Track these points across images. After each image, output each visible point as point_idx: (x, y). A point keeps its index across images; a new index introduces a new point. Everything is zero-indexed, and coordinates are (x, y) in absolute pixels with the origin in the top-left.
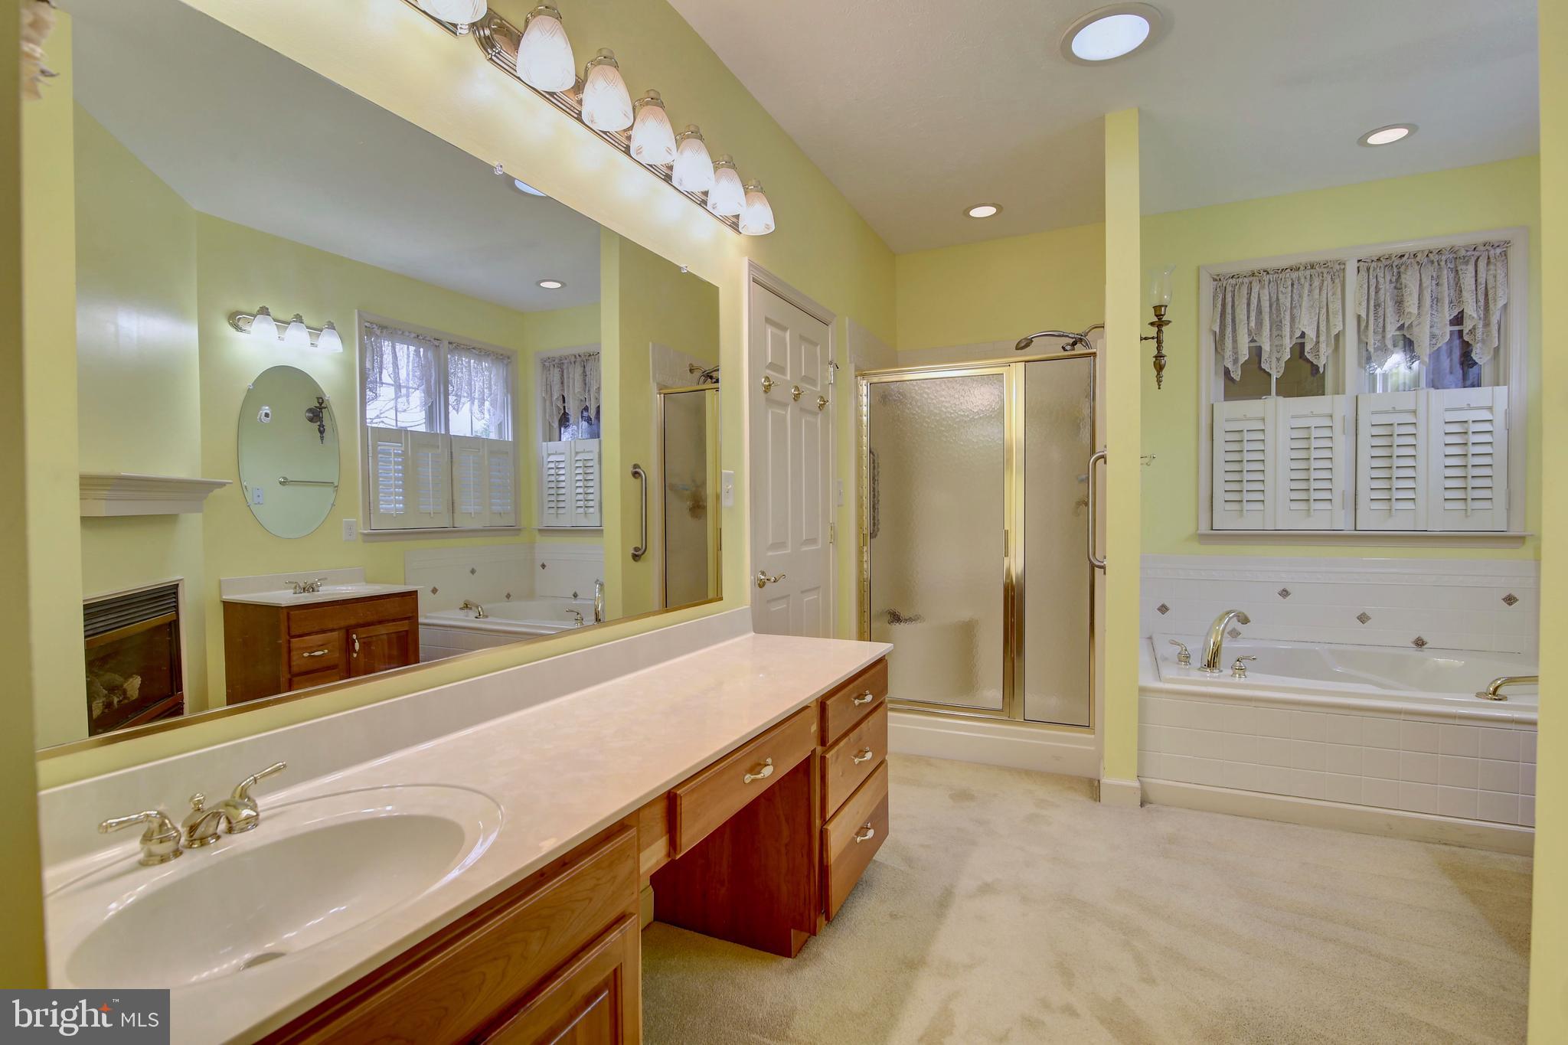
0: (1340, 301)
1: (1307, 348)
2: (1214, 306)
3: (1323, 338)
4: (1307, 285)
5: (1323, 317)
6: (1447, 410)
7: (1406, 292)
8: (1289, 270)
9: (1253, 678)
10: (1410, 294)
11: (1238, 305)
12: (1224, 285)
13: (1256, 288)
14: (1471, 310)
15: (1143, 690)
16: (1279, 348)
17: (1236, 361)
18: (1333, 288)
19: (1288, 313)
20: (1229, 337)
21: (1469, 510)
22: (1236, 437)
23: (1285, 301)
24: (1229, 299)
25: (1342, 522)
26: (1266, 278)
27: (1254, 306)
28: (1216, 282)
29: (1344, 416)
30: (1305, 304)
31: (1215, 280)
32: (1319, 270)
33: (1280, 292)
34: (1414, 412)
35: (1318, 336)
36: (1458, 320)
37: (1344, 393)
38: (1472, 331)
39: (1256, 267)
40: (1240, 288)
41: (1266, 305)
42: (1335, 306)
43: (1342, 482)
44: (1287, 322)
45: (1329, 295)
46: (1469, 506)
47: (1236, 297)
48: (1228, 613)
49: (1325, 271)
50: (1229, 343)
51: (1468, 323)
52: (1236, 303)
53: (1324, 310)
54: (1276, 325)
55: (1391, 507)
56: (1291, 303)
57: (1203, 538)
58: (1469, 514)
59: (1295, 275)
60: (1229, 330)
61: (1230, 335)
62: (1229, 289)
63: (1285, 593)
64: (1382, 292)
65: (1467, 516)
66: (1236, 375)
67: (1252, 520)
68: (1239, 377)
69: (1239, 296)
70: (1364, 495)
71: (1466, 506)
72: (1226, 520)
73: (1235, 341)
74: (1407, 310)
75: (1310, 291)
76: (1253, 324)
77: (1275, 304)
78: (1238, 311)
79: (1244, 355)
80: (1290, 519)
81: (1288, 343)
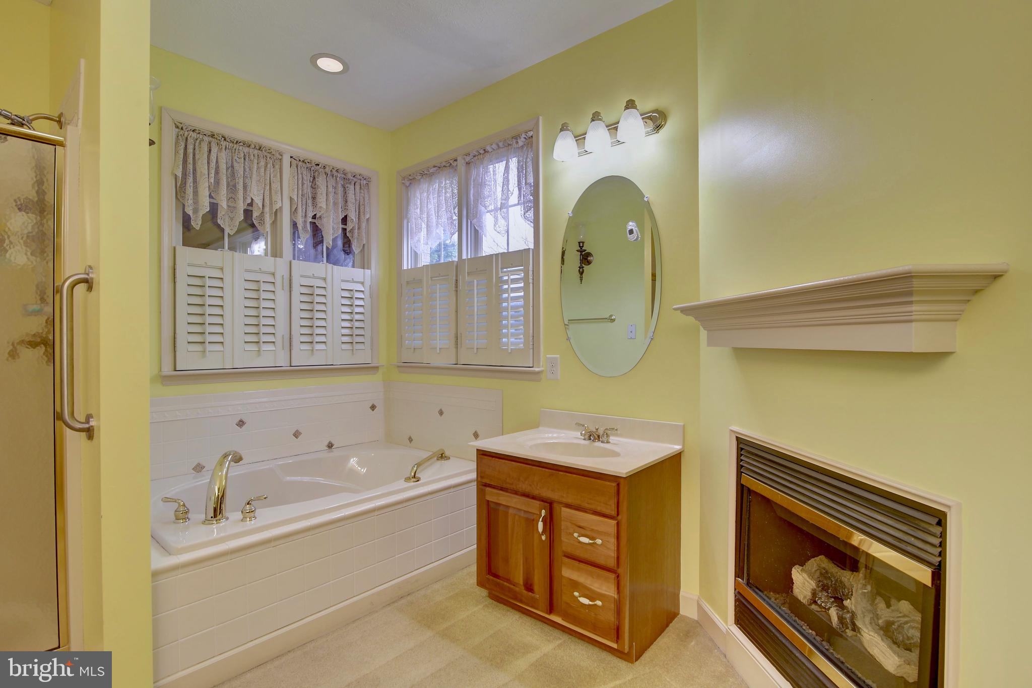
0: (279, 183)
1: (255, 214)
2: (176, 152)
3: (267, 209)
4: (256, 161)
5: (267, 193)
6: (343, 281)
7: (319, 191)
8: (241, 144)
9: (266, 515)
10: (321, 194)
11: (199, 159)
12: (186, 135)
13: (215, 150)
14: (352, 216)
15: (156, 574)
16: (232, 209)
17: (196, 211)
18: (274, 171)
19: (241, 181)
20: (190, 186)
21: (354, 350)
22: (198, 282)
23: (239, 168)
24: (190, 150)
25: (282, 361)
26: (224, 143)
27: (213, 165)
28: (177, 130)
29: (283, 276)
30: (254, 176)
31: (177, 127)
32: (265, 154)
33: (234, 161)
34: (325, 279)
35: (263, 206)
36: (345, 220)
37: (281, 257)
38: (352, 231)
39: (217, 130)
40: (200, 143)
41: (223, 167)
42: (276, 186)
43: (281, 329)
44: (240, 187)
45: (272, 176)
46: (354, 347)
47: (197, 152)
48: (226, 456)
49: (269, 155)
50: (190, 190)
51: (350, 224)
52: (197, 157)
53: (268, 187)
54: (232, 188)
55: (313, 348)
56: (244, 173)
57: (166, 380)
58: (354, 352)
59: (246, 150)
60: (190, 180)
61: (192, 184)
62: (190, 141)
63: (241, 423)
64: (305, 186)
65: (353, 354)
66: (196, 224)
67: (212, 361)
68: (199, 226)
69: (200, 151)
70: (297, 339)
71: (353, 347)
72: (188, 360)
73: (196, 193)
74: (319, 205)
75: (258, 168)
76: (212, 180)
77: (231, 168)
78: (199, 164)
79: (205, 208)
80: (244, 358)
81: (241, 206)
